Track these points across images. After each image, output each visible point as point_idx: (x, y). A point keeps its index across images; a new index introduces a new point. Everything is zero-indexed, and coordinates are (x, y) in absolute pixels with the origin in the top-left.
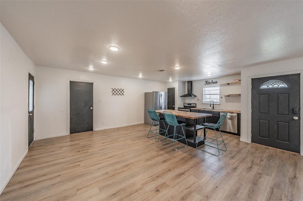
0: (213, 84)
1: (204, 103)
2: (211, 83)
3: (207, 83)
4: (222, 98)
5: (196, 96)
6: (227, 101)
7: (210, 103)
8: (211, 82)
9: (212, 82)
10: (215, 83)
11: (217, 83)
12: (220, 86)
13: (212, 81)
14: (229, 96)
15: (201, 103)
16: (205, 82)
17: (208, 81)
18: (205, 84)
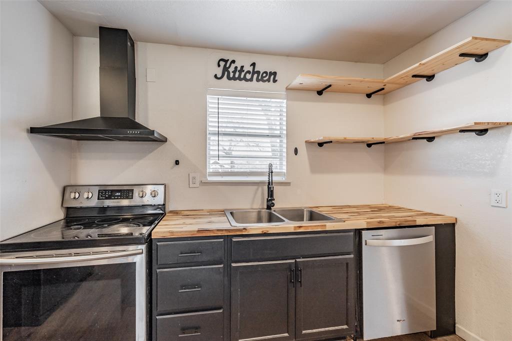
0: (258, 80)
1: (210, 179)
2: (248, 76)
3: (229, 70)
4: (296, 151)
5: (165, 139)
6: (315, 168)
7: (265, 179)
8: (251, 69)
9: (254, 72)
10: (269, 80)
11: (275, 81)
12: (287, 98)
13: (254, 65)
14: (321, 144)
15: (194, 178)
16: (219, 66)
17: (233, 62)
18: (216, 76)
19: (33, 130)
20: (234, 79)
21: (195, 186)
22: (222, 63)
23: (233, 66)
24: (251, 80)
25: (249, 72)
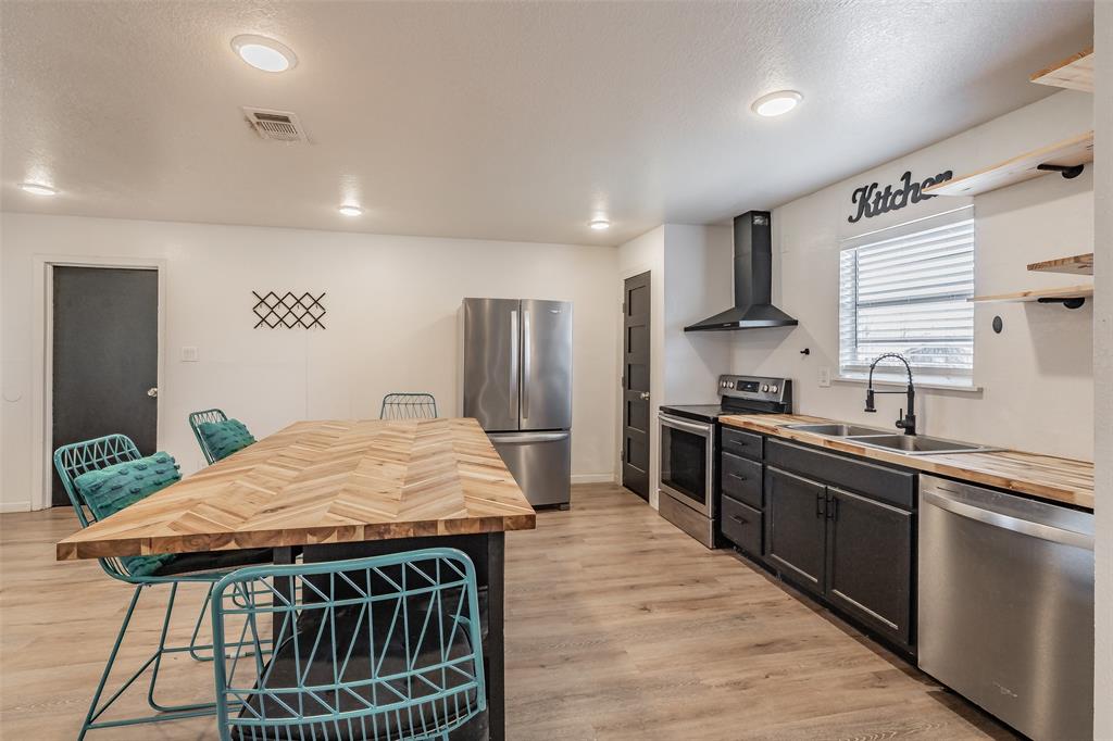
0: (915, 200)
2: (899, 200)
3: (870, 202)
4: (998, 326)
5: (795, 323)
8: (902, 185)
9: (908, 189)
12: (975, 214)
13: (907, 176)
14: (1073, 303)
15: (824, 374)
16: (854, 201)
17: (875, 185)
18: (850, 219)
19: (686, 329)
20: (877, 212)
21: (824, 384)
22: (859, 195)
23: (875, 191)
24: (904, 204)
25: (899, 192)
